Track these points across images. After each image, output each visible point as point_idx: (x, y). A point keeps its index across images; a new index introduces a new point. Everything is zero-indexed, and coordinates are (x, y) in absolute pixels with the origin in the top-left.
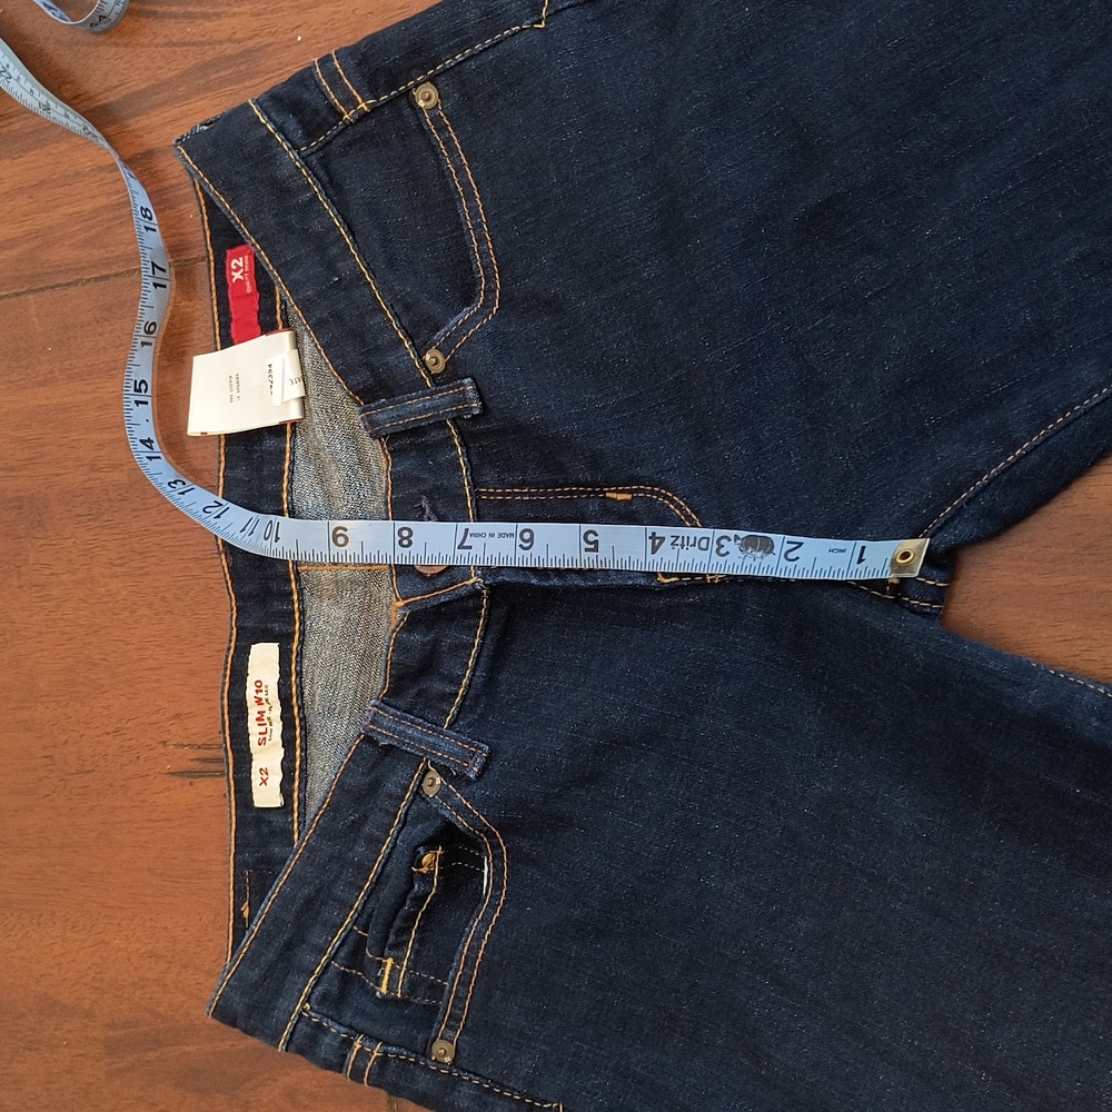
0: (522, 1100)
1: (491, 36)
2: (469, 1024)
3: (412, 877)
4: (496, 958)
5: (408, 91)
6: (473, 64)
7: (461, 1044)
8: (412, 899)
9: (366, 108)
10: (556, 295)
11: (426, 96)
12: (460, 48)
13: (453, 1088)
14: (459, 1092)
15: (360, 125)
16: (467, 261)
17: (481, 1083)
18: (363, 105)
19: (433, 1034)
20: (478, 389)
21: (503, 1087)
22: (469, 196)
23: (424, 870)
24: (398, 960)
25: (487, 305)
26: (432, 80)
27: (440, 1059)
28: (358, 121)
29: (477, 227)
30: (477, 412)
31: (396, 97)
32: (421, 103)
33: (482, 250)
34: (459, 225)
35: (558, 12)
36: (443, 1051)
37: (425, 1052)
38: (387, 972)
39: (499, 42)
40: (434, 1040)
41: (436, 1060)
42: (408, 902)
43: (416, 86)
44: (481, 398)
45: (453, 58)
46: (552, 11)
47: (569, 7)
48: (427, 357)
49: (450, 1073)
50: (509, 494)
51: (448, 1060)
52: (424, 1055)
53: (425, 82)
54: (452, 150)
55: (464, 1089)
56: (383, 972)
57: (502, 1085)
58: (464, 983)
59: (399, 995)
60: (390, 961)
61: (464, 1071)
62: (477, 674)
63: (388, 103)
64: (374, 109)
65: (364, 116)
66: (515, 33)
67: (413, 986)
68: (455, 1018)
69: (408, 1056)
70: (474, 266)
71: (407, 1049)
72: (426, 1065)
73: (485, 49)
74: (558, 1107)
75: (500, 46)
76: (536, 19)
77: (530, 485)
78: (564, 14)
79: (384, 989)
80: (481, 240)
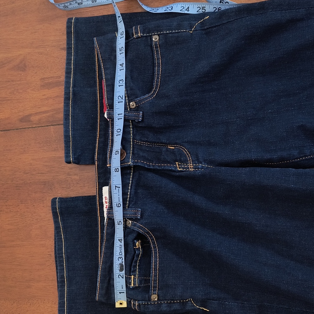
0: (180, 301)
1: (178, 30)
2: (159, 287)
3: (134, 250)
4: (163, 265)
5: (152, 35)
6: (171, 35)
7: (159, 293)
8: (136, 256)
9: (140, 35)
10: (170, 95)
11: (155, 38)
12: (169, 30)
13: (160, 307)
14: (162, 307)
15: (136, 39)
16: (152, 82)
17: (167, 302)
18: (139, 34)
19: (150, 294)
20: (143, 115)
21: (174, 300)
22: (159, 66)
23: (137, 247)
24: (135, 276)
25: (153, 94)
26: (159, 35)
27: (154, 300)
28: (136, 38)
29: (158, 74)
30: (140, 121)
31: (148, 36)
32: (154, 39)
33: (157, 80)
34: (154, 72)
35: (196, 30)
36: (154, 297)
37: (150, 300)
38: (132, 280)
39: (179, 32)
40: (151, 296)
41: (153, 301)
42: (135, 257)
43: (154, 35)
44: (143, 118)
45: (166, 32)
46: (195, 30)
47: (200, 30)
48: (131, 103)
49: (158, 302)
50: (142, 143)
51: (156, 299)
52: (149, 301)
53: (156, 35)
54: (157, 54)
55: (164, 305)
56: (131, 280)
57: (173, 300)
58: (155, 276)
59: (137, 285)
60: (133, 277)
61: (162, 300)
62: (132, 190)
63: (145, 36)
64: (142, 37)
65: (138, 38)
66: (184, 32)
67: (140, 282)
68: (155, 287)
69: (145, 303)
70: (154, 84)
71: (144, 301)
72: (151, 303)
73: (175, 33)
74: (191, 299)
75: (179, 33)
76: (191, 30)
77: (148, 142)
78: (198, 31)
79: (132, 285)
80: (158, 78)
